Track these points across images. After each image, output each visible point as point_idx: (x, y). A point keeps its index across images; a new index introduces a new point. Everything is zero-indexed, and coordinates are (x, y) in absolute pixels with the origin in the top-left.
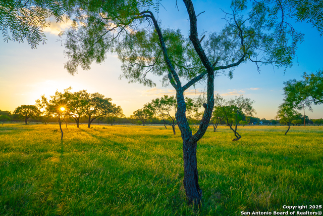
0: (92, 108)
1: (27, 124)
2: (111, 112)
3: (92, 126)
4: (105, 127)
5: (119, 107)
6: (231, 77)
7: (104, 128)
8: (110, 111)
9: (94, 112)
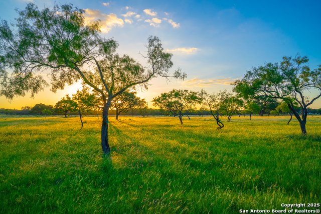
0: (120, 102)
1: (66, 117)
2: (137, 105)
3: (119, 118)
4: (131, 118)
5: (143, 100)
6: (147, 89)
7: (130, 120)
8: (135, 103)
9: (121, 105)
